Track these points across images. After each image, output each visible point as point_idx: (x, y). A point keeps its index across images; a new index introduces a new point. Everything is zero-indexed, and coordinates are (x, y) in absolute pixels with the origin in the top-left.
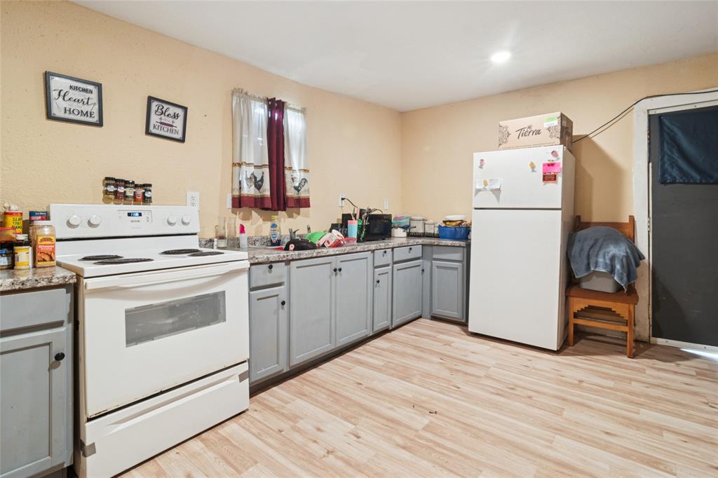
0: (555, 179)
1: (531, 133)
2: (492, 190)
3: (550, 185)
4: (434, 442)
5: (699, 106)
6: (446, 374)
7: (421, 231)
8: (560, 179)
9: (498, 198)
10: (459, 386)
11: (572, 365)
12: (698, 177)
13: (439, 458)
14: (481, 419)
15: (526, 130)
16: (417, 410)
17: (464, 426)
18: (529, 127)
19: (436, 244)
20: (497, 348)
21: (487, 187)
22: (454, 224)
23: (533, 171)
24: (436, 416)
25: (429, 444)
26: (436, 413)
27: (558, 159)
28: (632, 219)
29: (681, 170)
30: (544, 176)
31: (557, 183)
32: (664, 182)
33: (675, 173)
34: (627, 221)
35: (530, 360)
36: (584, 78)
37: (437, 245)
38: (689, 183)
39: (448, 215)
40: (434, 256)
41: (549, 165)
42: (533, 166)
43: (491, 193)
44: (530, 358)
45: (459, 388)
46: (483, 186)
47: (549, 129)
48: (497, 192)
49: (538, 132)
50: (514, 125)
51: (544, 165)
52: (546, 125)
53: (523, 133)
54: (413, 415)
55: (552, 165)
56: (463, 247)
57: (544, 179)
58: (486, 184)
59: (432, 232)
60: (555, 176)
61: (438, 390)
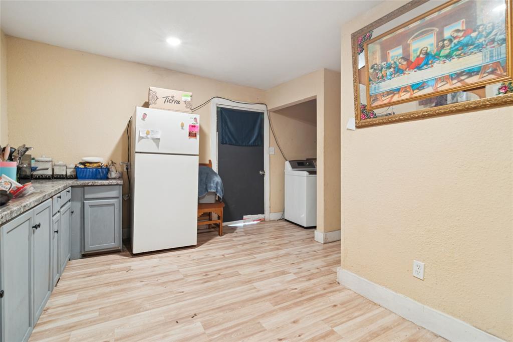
0: (196, 136)
1: (174, 102)
2: (153, 139)
3: (193, 139)
4: (222, 330)
5: (234, 108)
6: (160, 289)
7: (49, 172)
8: (198, 136)
9: (158, 146)
10: (183, 291)
11: (209, 250)
12: (234, 142)
13: (237, 335)
14: (220, 300)
15: (170, 98)
16: (182, 323)
17: (220, 309)
18: (173, 97)
19: (90, 184)
20: (162, 257)
21: (148, 136)
22: (95, 165)
23: (182, 129)
24: (198, 316)
25: (222, 333)
26: (195, 315)
27: (197, 123)
28: (210, 161)
29: (228, 137)
30: (189, 133)
31: (196, 138)
32: (223, 143)
33: (227, 139)
34: (208, 163)
35: (190, 256)
36: (184, 73)
37: (91, 186)
38: (231, 144)
39: (85, 157)
40: (87, 196)
41: (192, 126)
42: (182, 126)
43: (152, 140)
44: (188, 255)
45: (183, 292)
46: (146, 135)
47: (185, 102)
48: (157, 141)
49: (178, 102)
50: (161, 92)
51: (190, 126)
52: (184, 99)
53: (169, 100)
54: (186, 327)
55: (194, 126)
56: (120, 185)
57: (189, 135)
58: (148, 133)
59: (64, 173)
60: (196, 134)
61: (174, 301)
